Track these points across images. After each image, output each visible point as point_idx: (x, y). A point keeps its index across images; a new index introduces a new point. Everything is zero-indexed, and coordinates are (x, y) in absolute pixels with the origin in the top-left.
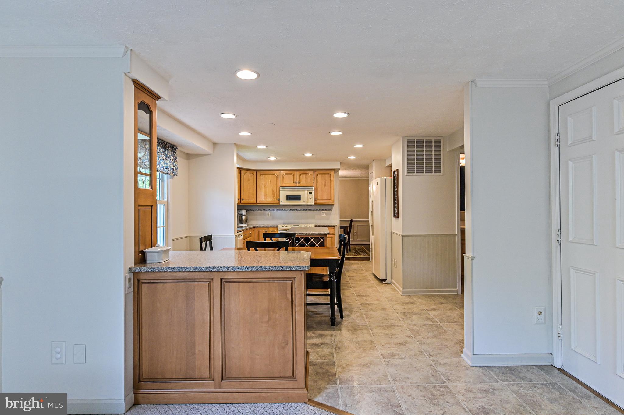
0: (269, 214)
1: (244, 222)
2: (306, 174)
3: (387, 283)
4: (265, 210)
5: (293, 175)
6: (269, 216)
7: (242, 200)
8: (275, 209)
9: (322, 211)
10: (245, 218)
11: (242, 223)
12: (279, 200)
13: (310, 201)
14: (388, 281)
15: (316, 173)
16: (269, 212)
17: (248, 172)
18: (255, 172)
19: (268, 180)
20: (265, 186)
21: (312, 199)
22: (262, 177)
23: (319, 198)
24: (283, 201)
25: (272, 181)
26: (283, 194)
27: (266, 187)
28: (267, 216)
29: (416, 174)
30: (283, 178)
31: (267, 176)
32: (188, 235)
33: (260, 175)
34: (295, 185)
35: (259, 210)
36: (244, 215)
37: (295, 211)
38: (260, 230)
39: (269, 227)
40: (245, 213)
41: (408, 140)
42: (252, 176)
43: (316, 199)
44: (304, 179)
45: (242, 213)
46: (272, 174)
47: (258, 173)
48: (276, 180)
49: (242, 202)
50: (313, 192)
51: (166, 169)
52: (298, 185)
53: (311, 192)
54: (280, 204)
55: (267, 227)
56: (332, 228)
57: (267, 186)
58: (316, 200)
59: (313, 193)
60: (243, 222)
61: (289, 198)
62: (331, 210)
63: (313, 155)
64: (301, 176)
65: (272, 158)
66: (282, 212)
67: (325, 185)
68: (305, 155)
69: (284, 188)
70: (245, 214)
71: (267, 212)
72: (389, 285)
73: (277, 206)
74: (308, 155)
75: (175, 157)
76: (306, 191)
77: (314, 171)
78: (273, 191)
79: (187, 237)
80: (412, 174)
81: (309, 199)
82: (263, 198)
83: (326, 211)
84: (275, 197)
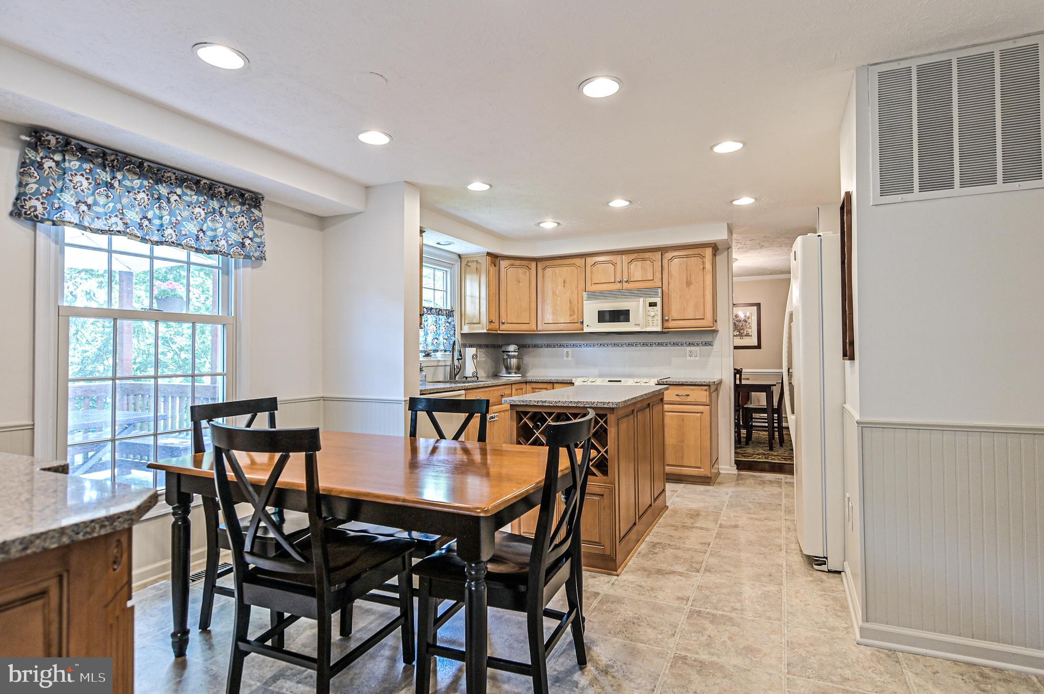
0: (570, 353)
1: (514, 371)
2: (644, 259)
3: (829, 571)
4: (561, 346)
5: (614, 264)
6: (570, 358)
7: (503, 323)
8: (582, 342)
9: (688, 348)
10: (515, 362)
11: (509, 373)
12: (582, 323)
13: (651, 324)
14: (832, 564)
15: (669, 255)
16: (570, 350)
17: (518, 262)
18: (533, 264)
19: (560, 279)
20: (554, 293)
21: (656, 318)
22: (549, 271)
23: (675, 315)
24: (592, 325)
25: (567, 280)
26: (591, 309)
27: (556, 295)
28: (565, 358)
29: (917, 194)
30: (592, 272)
31: (557, 270)
32: (321, 395)
33: (544, 269)
34: (619, 286)
35: (548, 346)
36: (514, 357)
37: (625, 348)
38: (536, 388)
39: (556, 383)
40: (515, 351)
41: (881, 75)
42: (525, 273)
43: (667, 318)
44: (638, 271)
45: (509, 352)
46: (569, 265)
47: (539, 264)
48: (576, 277)
49: (503, 327)
50: (658, 300)
51: (212, 241)
52: (626, 285)
53: (653, 300)
54: (585, 331)
55: (550, 383)
56: (702, 390)
57: (557, 292)
58: (667, 320)
59: (659, 304)
60: (510, 371)
61: (603, 317)
62: (709, 344)
63: (630, 202)
64: (632, 266)
65: (549, 225)
66: (596, 349)
67: (689, 283)
68: (610, 204)
69: (593, 296)
70: (516, 354)
71: (565, 350)
72: (832, 580)
73: (578, 336)
74: (619, 203)
75: (253, 218)
76: (641, 300)
77: (663, 250)
78: (570, 302)
79: (318, 399)
80: (899, 198)
81: (650, 319)
82: (549, 318)
83: (697, 348)
84: (575, 317)
